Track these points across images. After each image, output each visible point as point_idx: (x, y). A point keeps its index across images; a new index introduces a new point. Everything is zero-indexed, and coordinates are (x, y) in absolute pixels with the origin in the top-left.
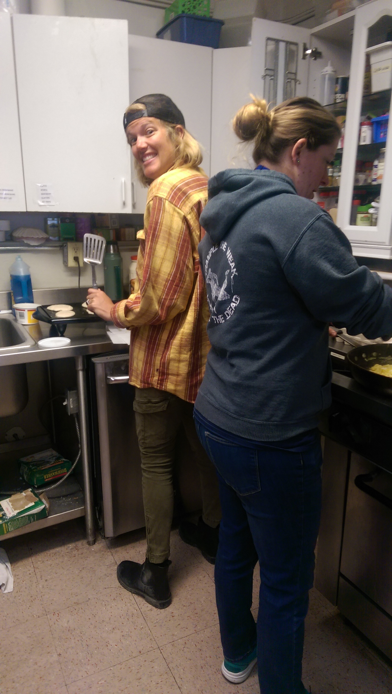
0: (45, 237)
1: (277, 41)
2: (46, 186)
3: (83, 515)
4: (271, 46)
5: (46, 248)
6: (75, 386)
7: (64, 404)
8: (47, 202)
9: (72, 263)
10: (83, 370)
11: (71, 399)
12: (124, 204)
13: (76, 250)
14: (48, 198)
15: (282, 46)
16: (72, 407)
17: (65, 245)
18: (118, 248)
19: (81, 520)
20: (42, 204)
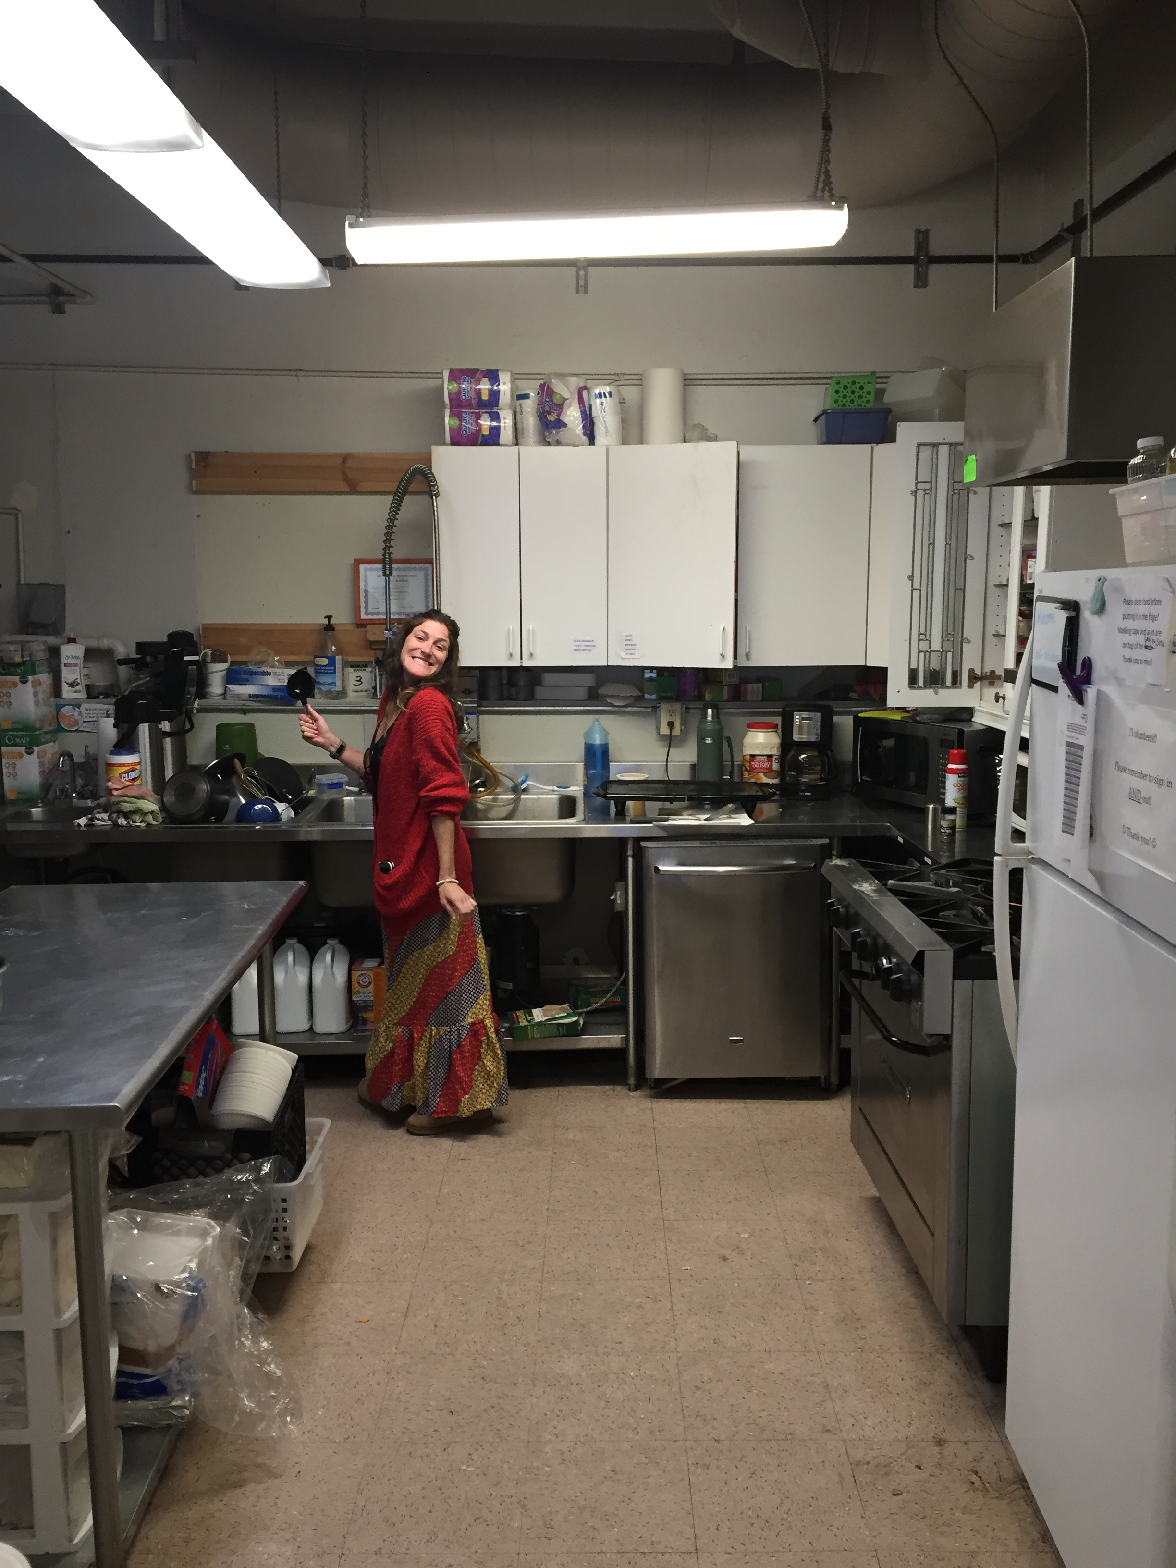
0: (635, 694)
1: (935, 445)
2: (631, 635)
3: (624, 1046)
4: (926, 453)
5: (635, 709)
6: (624, 878)
7: (612, 898)
8: (631, 654)
9: (665, 730)
10: (633, 856)
11: (619, 892)
12: (723, 656)
13: (671, 713)
14: (633, 649)
15: (944, 450)
16: (619, 902)
17: (658, 705)
18: (718, 711)
19: (619, 1054)
20: (624, 656)
